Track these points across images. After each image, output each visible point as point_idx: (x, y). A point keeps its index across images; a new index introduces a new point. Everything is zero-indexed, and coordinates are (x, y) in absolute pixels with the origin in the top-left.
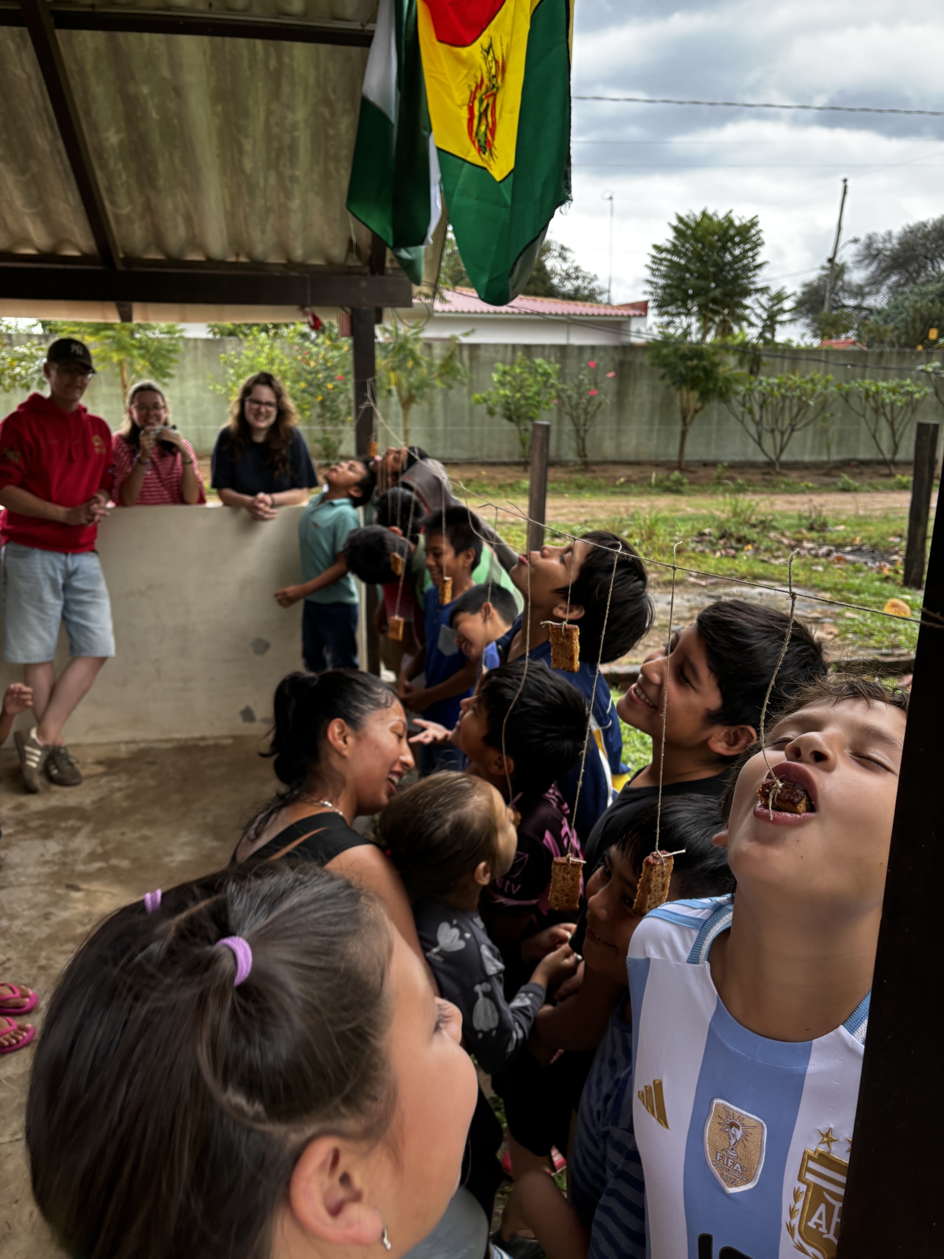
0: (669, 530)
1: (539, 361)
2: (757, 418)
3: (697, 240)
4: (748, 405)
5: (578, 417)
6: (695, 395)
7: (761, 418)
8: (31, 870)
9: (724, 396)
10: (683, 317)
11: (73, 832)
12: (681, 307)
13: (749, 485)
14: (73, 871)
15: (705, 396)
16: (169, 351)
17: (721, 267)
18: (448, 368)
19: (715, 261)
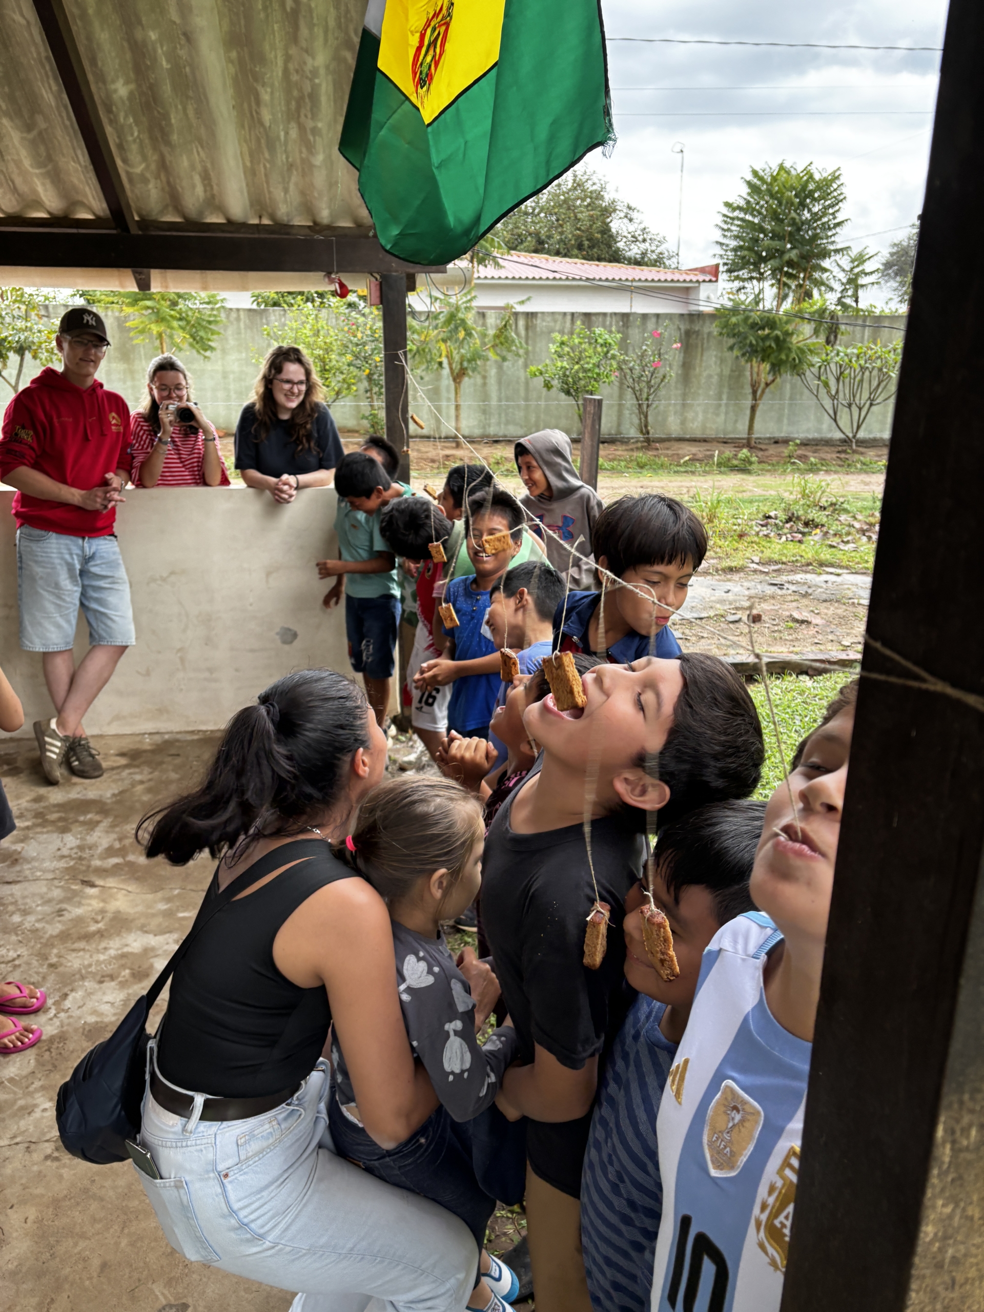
0: (733, 512)
1: (598, 330)
2: (833, 392)
3: (772, 196)
4: (823, 378)
5: (641, 390)
6: (766, 366)
7: (837, 392)
8: (47, 864)
9: (797, 367)
10: (755, 282)
11: (92, 825)
12: (753, 271)
13: (822, 465)
14: (89, 866)
15: (776, 368)
16: (210, 322)
17: (798, 226)
18: (502, 338)
19: (793, 219)
